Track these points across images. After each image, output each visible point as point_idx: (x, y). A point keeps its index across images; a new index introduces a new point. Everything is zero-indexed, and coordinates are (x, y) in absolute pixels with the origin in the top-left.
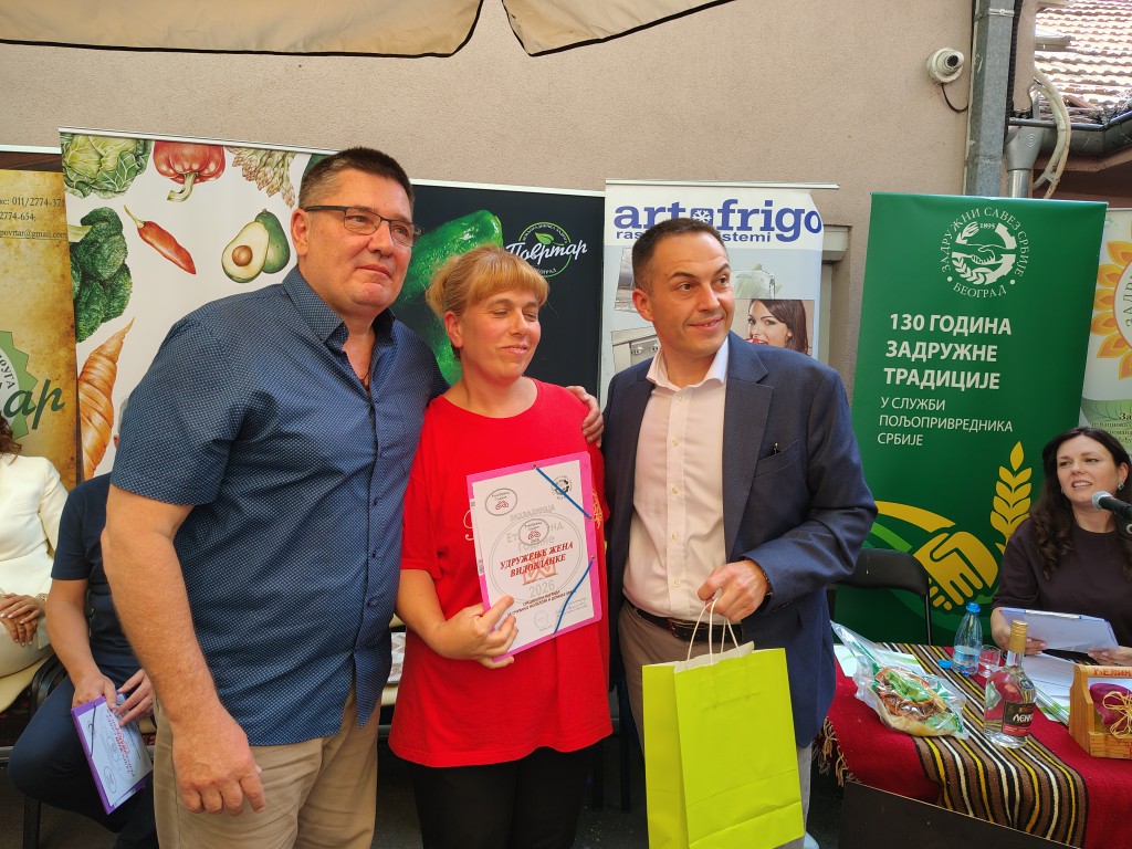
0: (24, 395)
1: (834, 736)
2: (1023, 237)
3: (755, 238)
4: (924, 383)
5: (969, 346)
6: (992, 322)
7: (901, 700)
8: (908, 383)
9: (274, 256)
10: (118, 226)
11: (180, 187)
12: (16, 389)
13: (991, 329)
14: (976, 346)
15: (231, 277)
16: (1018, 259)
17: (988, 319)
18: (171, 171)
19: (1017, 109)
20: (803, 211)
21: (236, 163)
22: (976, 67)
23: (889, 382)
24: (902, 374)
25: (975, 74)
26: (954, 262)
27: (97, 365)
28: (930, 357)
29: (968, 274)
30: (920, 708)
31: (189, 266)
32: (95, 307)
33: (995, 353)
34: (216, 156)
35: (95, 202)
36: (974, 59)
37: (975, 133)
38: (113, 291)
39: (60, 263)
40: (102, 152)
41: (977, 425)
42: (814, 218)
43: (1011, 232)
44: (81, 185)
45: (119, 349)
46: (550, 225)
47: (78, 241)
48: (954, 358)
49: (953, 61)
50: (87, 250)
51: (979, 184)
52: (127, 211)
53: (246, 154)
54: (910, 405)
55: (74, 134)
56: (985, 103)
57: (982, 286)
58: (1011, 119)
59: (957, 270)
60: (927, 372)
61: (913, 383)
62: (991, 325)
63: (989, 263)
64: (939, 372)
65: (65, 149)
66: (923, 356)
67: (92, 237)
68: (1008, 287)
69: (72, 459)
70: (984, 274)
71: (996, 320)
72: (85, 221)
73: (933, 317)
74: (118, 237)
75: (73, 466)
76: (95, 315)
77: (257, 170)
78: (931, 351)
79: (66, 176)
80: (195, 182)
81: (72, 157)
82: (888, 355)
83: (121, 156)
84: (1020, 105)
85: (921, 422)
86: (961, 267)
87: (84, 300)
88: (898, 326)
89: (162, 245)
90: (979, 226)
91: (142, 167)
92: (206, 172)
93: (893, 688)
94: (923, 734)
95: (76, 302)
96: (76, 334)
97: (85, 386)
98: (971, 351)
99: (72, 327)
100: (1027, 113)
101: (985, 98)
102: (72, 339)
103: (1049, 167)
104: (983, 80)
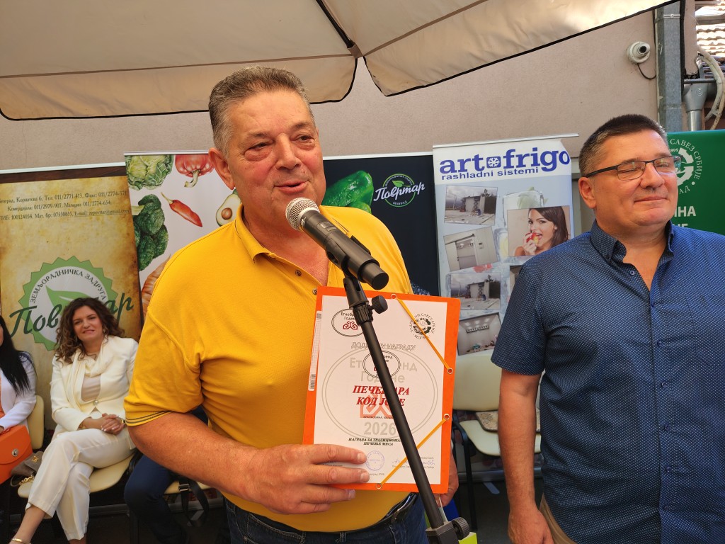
2: (697, 155)
6: (682, 209)
10: (159, 204)
11: (190, 179)
12: (107, 299)
13: (682, 214)
17: (680, 208)
18: (185, 171)
19: (689, 73)
20: (557, 152)
22: (659, 51)
25: (659, 55)
27: (152, 283)
31: (198, 222)
32: (149, 250)
35: (145, 192)
36: (657, 46)
37: (662, 92)
38: (159, 241)
39: (125, 227)
40: (147, 164)
42: (565, 156)
43: (689, 153)
44: (137, 183)
46: (401, 175)
47: (137, 214)
49: (643, 49)
50: (143, 219)
51: (668, 122)
52: (163, 195)
55: (132, 156)
56: (666, 73)
58: (685, 80)
62: (682, 211)
65: (128, 164)
67: (145, 211)
71: (685, 208)
72: (140, 203)
74: (159, 210)
76: (149, 255)
79: (129, 179)
80: (199, 175)
81: (132, 168)
83: (158, 165)
84: (691, 70)
87: (142, 246)
89: (183, 212)
91: (169, 170)
92: (204, 169)
95: (138, 249)
96: (138, 265)
97: (145, 295)
99: (135, 262)
100: (696, 75)
101: (666, 69)
102: (136, 269)
103: (714, 107)
104: (664, 58)
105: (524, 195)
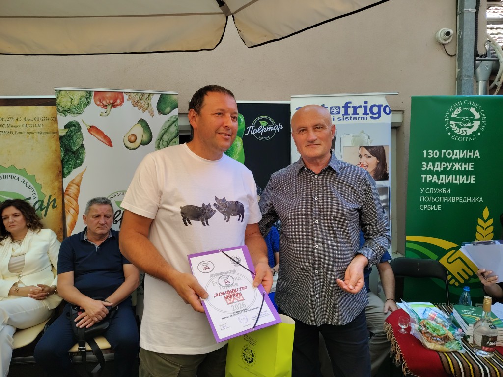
0: (40, 202)
1: (401, 352)
2: (483, 113)
3: (360, 118)
4: (440, 181)
5: (460, 164)
6: (470, 152)
7: (432, 335)
8: (433, 181)
9: (146, 138)
10: (79, 128)
11: (105, 110)
12: (37, 199)
13: (470, 155)
14: (463, 164)
15: (127, 147)
16: (481, 123)
17: (468, 151)
18: (101, 104)
19: (479, 53)
20: (382, 105)
21: (129, 99)
22: (459, 36)
23: (424, 181)
24: (429, 178)
25: (459, 38)
26: (451, 126)
27: (72, 188)
28: (442, 169)
29: (458, 131)
30: (441, 339)
31: (110, 143)
32: (70, 163)
33: (473, 166)
34: (120, 96)
35: (70, 118)
36: (458, 32)
37: (460, 66)
38: (78, 156)
39: (54, 145)
40: (72, 98)
41: (466, 200)
42: (387, 108)
43: (477, 111)
44: (64, 111)
45: (81, 181)
46: (266, 117)
47: (63, 135)
48: (454, 169)
49: (448, 34)
50: (67, 139)
51: (463, 89)
52: (83, 122)
53: (133, 95)
54: (434, 192)
55: (60, 91)
56: (464, 52)
57: (465, 136)
58: (477, 58)
59: (453, 129)
60: (441, 176)
61: (435, 181)
62: (470, 154)
63: (467, 125)
64: (447, 176)
65: (57, 97)
66: (439, 169)
67: (69, 133)
68: (477, 136)
69: (61, 229)
70: (465, 130)
71: (472, 151)
72: (66, 127)
73: (443, 151)
74: (79, 133)
75: (62, 232)
76: (70, 166)
77: (138, 102)
78: (442, 167)
79: (58, 108)
80: (111, 108)
81: (60, 100)
82: (423, 169)
83: (80, 99)
84: (481, 51)
85: (440, 199)
86: (454, 128)
87: (66, 160)
88: (427, 156)
89: (98, 135)
90: (462, 109)
91: (89, 103)
92: (116, 103)
93: (428, 329)
94: (444, 351)
95: (62, 161)
96: (63, 175)
97: (67, 197)
98: (461, 166)
99: (60, 172)
100: (484, 55)
101: (464, 49)
102: (61, 177)
103: (496, 79)
104: (463, 41)
105: (356, 136)
